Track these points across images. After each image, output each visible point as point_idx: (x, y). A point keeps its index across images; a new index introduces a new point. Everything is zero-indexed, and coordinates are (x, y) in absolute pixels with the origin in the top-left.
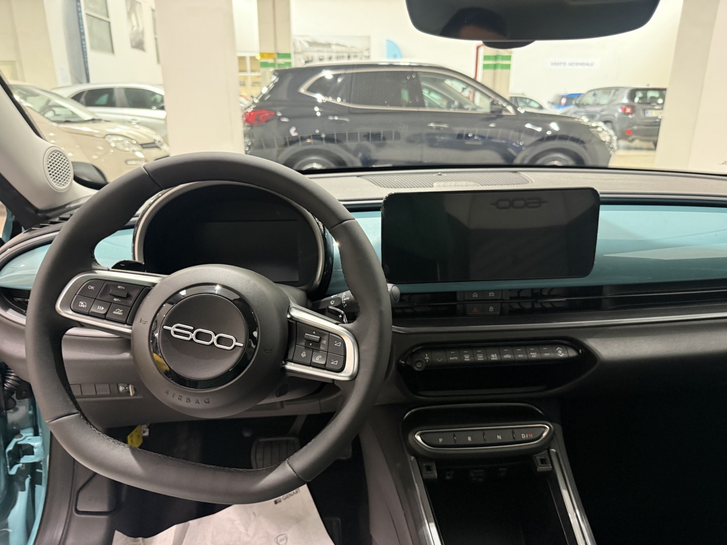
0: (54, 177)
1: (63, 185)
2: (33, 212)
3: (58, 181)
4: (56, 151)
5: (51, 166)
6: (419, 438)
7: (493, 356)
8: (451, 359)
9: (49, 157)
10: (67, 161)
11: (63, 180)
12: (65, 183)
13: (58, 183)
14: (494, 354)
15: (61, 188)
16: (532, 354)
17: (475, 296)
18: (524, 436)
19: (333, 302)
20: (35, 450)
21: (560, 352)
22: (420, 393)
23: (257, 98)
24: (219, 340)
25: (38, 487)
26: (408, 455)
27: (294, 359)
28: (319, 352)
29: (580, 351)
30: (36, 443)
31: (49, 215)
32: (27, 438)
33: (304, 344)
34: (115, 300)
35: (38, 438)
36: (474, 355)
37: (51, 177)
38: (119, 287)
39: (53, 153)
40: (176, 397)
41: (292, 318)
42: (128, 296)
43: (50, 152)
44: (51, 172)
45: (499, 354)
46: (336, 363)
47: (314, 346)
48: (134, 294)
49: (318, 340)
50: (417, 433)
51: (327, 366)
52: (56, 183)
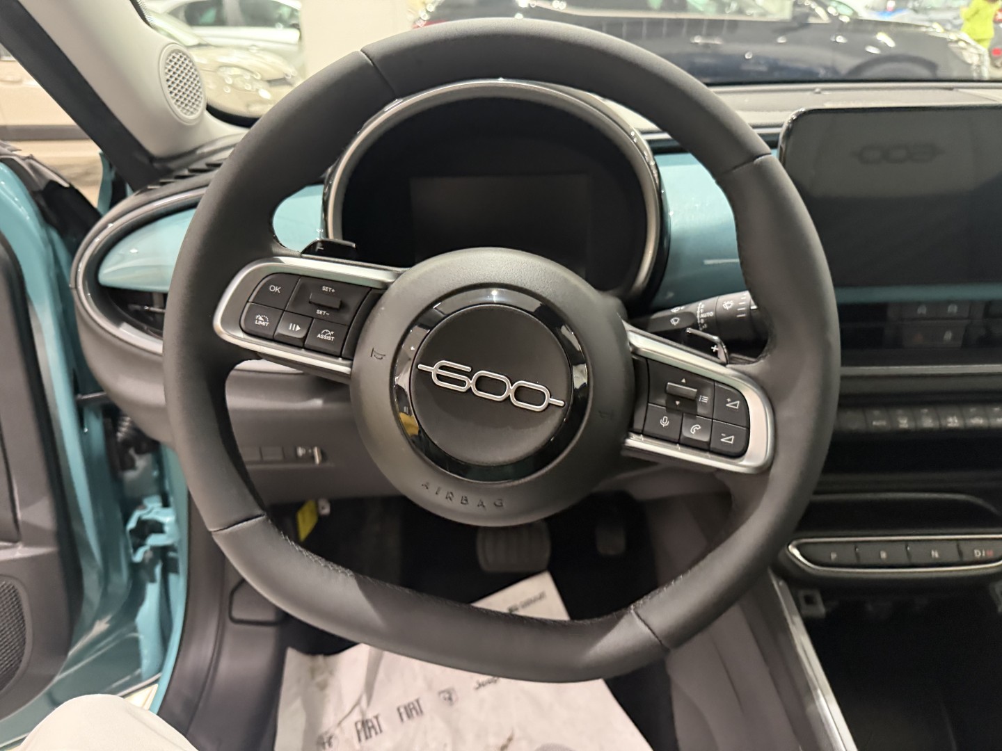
0: (177, 97)
1: (192, 113)
2: (145, 161)
3: (183, 105)
4: (177, 51)
5: (171, 77)
6: (796, 552)
7: (950, 420)
8: (874, 423)
9: (168, 61)
10: (195, 70)
11: (190, 104)
12: (195, 109)
13: (184, 108)
14: (952, 415)
15: (189, 117)
17: (922, 310)
18: (978, 554)
19: (676, 320)
20: (167, 529)
23: (433, 3)
24: (519, 393)
25: (172, 578)
26: (772, 576)
27: (645, 429)
28: (695, 418)
30: (167, 517)
31: (172, 165)
32: (153, 510)
33: (663, 401)
34: (319, 312)
35: (169, 511)
36: (917, 418)
37: (173, 98)
38: (325, 289)
39: (174, 54)
40: (443, 495)
41: (636, 350)
42: (343, 306)
43: (167, 53)
44: (171, 89)
45: (963, 417)
46: (730, 440)
47: (687, 408)
48: (353, 302)
49: (692, 395)
50: (794, 543)
51: (712, 445)
52: (181, 109)
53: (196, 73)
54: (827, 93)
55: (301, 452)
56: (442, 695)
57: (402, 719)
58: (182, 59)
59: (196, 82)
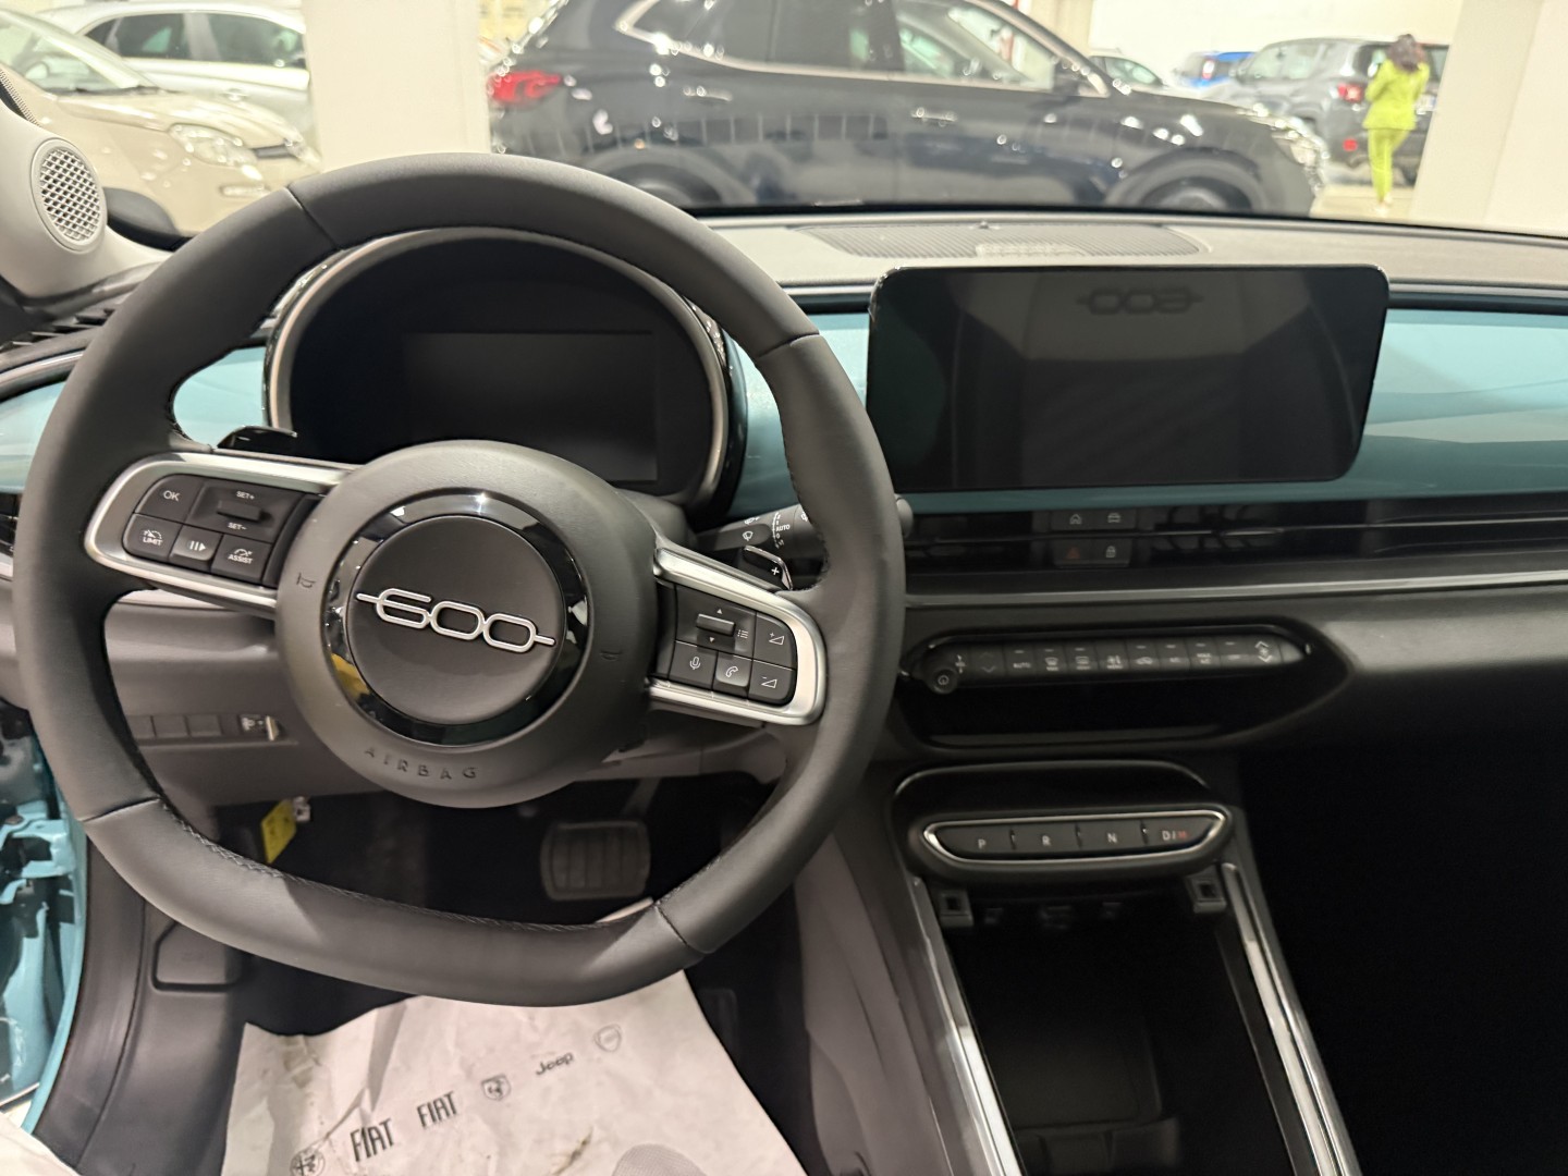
0: (60, 215)
1: (84, 236)
2: (12, 303)
3: (70, 226)
4: (61, 150)
5: (50, 186)
6: (933, 839)
7: (1111, 660)
8: (1015, 666)
9: (45, 165)
10: (89, 175)
11: (81, 224)
12: (88, 231)
13: (70, 230)
14: (1114, 655)
15: (79, 242)
16: (1200, 655)
17: (1076, 521)
18: (1167, 837)
19: (748, 535)
20: (54, 851)
21: (1264, 651)
22: (936, 738)
23: (519, 43)
24: (495, 629)
25: (65, 928)
26: (906, 873)
27: (672, 673)
28: (731, 658)
29: (1308, 649)
30: (56, 835)
31: (52, 309)
32: (33, 822)
33: (694, 638)
34: (233, 526)
35: (58, 823)
36: (1070, 659)
37: (53, 216)
38: (241, 495)
39: (55, 154)
40: (394, 765)
41: (664, 575)
42: (264, 517)
43: (44, 153)
44: (50, 204)
45: (1127, 656)
46: (772, 684)
47: (720, 644)
48: (279, 510)
49: (729, 629)
50: (929, 828)
51: (752, 691)
52: (65, 231)
53: (90, 180)
54: (996, 227)
55: (247, 724)
56: (487, 1086)
57: (424, 1124)
58: (69, 161)
59: (89, 192)
